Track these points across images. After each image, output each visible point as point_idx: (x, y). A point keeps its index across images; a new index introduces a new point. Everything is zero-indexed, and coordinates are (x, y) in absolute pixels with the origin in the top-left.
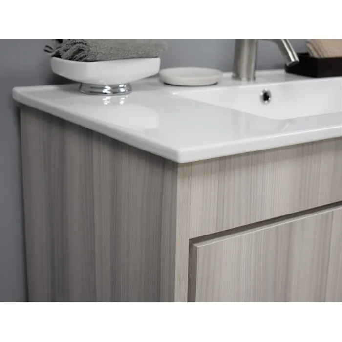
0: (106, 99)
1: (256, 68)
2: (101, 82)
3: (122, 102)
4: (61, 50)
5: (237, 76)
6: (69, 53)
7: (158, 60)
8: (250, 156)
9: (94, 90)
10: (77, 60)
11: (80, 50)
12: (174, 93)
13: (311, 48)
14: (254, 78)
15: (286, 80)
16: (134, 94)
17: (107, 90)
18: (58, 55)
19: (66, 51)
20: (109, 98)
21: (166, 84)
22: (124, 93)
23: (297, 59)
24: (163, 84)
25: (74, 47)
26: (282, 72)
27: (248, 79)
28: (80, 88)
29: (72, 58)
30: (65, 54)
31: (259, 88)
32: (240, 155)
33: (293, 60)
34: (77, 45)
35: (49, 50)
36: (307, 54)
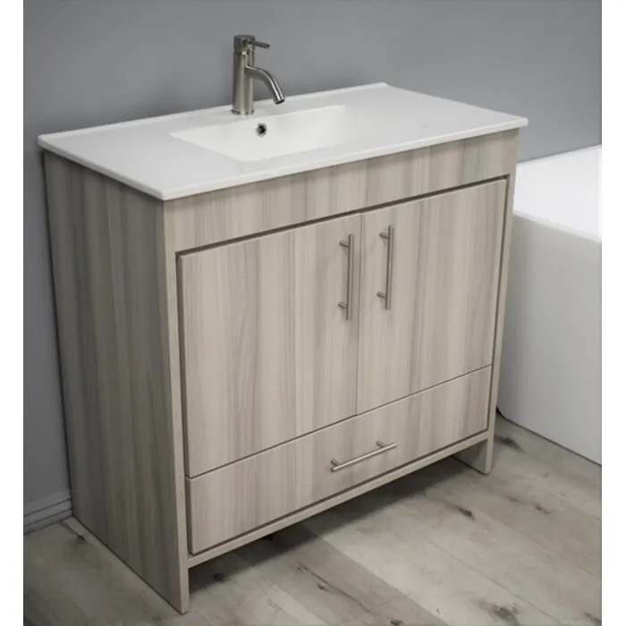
23: (283, 98)
27: (247, 113)
33: (279, 99)
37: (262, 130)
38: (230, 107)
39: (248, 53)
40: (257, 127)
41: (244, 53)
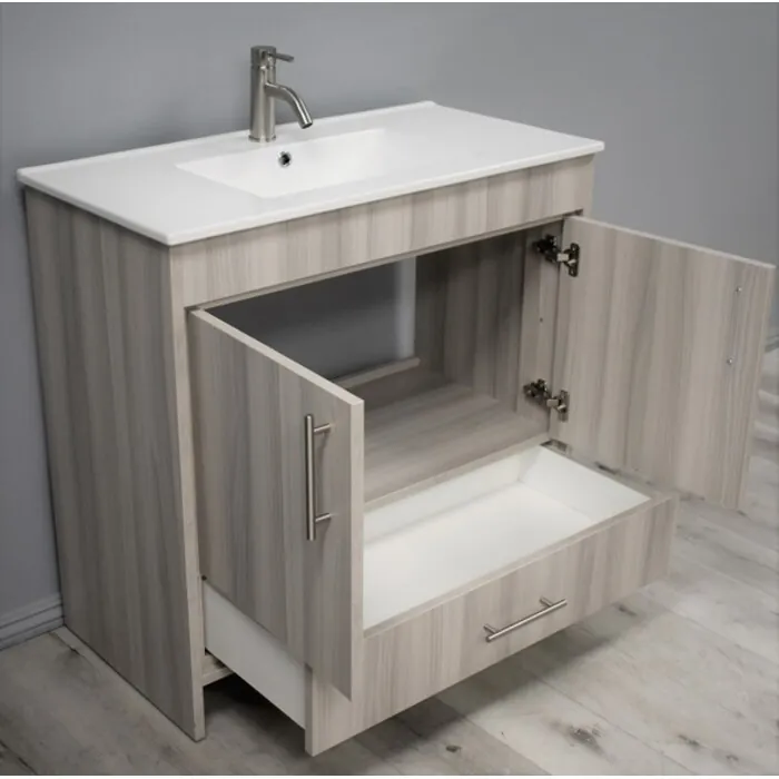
14: (274, 137)
27: (267, 139)
31: (277, 149)
32: (224, 236)
37: (286, 159)
38: (247, 133)
39: (268, 67)
40: (280, 156)
41: (263, 67)
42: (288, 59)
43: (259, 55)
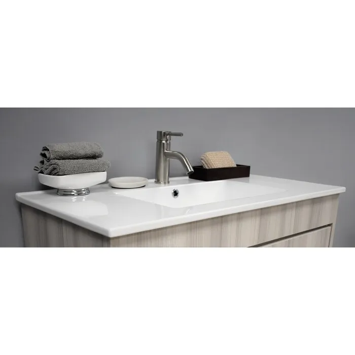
0: (74, 198)
1: (169, 176)
2: (70, 188)
3: (84, 200)
4: (43, 169)
5: (158, 181)
6: (48, 171)
7: (105, 173)
8: (157, 232)
9: (65, 193)
10: (53, 175)
11: (54, 169)
12: (117, 193)
13: (204, 163)
14: (169, 182)
15: (189, 183)
16: (91, 194)
17: (74, 192)
18: (42, 172)
19: (46, 169)
20: (76, 197)
21: (113, 187)
22: (85, 194)
23: (192, 170)
24: (111, 188)
25: (51, 167)
26: (187, 178)
27: (165, 183)
28: (58, 192)
29: (50, 174)
30: (46, 172)
31: (171, 188)
32: (150, 231)
33: (190, 171)
34: (53, 165)
35: (37, 169)
36: (202, 166)
37: (176, 193)
38: (153, 180)
39: (166, 141)
40: (173, 192)
41: (164, 142)
42: (180, 135)
43: (161, 135)
